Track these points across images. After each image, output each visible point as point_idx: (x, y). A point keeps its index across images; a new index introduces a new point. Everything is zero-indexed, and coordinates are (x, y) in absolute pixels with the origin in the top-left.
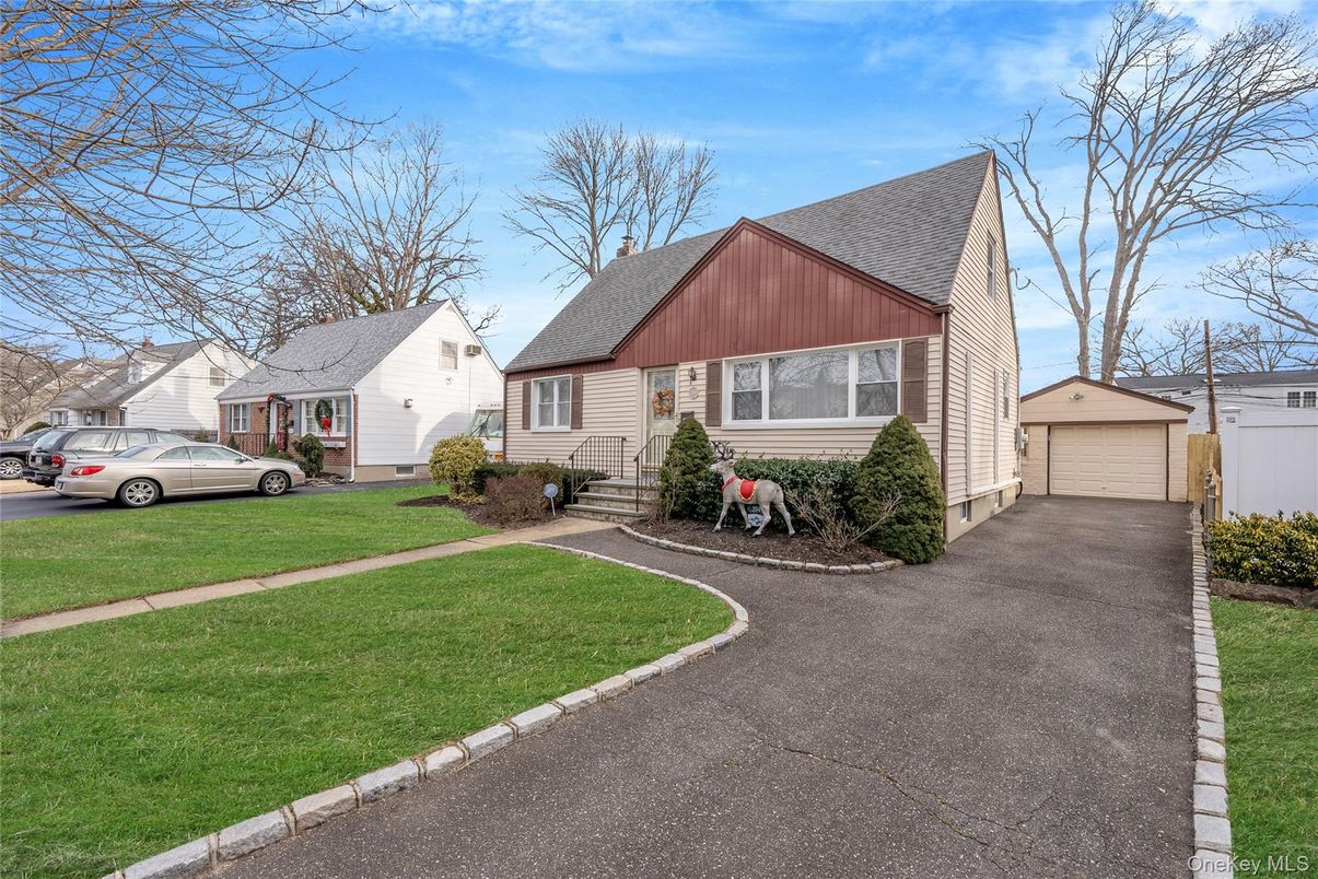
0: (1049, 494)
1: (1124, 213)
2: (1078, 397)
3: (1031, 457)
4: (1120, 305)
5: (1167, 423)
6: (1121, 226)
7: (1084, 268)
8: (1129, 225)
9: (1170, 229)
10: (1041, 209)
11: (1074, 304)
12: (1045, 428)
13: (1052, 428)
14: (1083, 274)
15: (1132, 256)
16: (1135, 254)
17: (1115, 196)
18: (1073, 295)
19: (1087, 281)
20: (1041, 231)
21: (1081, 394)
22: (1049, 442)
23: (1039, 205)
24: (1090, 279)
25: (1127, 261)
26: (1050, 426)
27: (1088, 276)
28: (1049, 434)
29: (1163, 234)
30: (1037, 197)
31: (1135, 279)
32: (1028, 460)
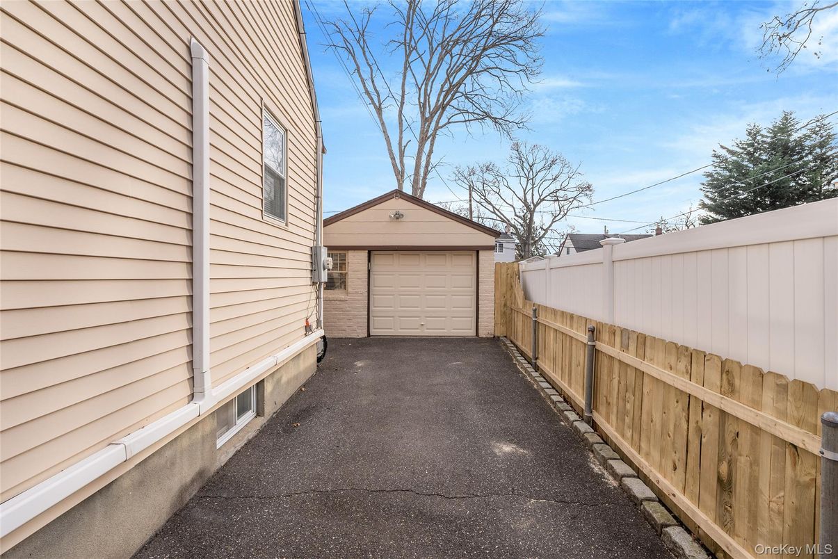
0: (369, 335)
1: (424, 104)
2: (398, 216)
3: (350, 290)
4: (422, 171)
5: (476, 250)
6: (423, 113)
7: (401, 138)
8: (427, 115)
9: (449, 123)
10: (374, 85)
11: (395, 166)
12: (365, 254)
13: (373, 253)
14: (400, 144)
15: (428, 138)
16: (430, 136)
17: (420, 89)
18: (394, 159)
19: (403, 148)
20: (374, 104)
21: (401, 212)
22: (369, 271)
23: (373, 82)
24: (405, 147)
25: (426, 140)
26: (371, 251)
27: (404, 144)
28: (369, 261)
29: (445, 125)
30: (372, 75)
31: (431, 151)
32: (347, 294)
